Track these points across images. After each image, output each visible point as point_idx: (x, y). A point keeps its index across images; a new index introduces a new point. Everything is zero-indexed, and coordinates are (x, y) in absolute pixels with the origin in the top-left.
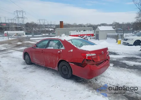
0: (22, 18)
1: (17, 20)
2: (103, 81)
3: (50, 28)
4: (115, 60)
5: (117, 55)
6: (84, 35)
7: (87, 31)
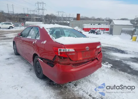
0: (42, 9)
1: (38, 12)
2: (84, 88)
3: (68, 21)
4: (119, 60)
5: (125, 53)
6: (97, 29)
7: (102, 25)
